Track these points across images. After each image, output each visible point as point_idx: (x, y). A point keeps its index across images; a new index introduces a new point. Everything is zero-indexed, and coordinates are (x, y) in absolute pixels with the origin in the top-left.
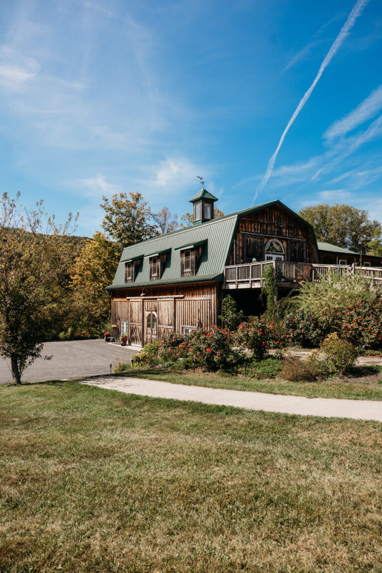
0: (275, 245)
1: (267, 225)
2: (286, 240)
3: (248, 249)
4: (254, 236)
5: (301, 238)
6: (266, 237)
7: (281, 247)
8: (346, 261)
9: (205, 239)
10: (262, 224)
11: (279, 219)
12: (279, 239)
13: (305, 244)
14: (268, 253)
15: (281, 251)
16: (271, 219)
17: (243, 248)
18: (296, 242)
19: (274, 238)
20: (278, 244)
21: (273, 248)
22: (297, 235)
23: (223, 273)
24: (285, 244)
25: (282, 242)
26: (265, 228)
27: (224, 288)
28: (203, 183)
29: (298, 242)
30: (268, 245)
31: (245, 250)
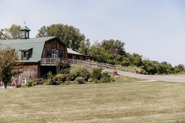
0: (55, 51)
1: (53, 44)
2: (58, 49)
3: (47, 52)
4: (49, 48)
5: (62, 49)
6: (53, 48)
7: (56, 52)
8: (75, 57)
9: (31, 48)
10: (51, 44)
11: (56, 42)
12: (56, 49)
13: (64, 51)
14: (53, 54)
15: (57, 53)
16: (54, 42)
17: (46, 52)
18: (61, 50)
19: (55, 49)
20: (56, 51)
21: (54, 52)
22: (62, 48)
23: (40, 61)
24: (58, 51)
25: (57, 50)
26: (52, 45)
27: (40, 65)
28: (25, 23)
29: (62, 50)
30: (53, 51)
31: (46, 53)
